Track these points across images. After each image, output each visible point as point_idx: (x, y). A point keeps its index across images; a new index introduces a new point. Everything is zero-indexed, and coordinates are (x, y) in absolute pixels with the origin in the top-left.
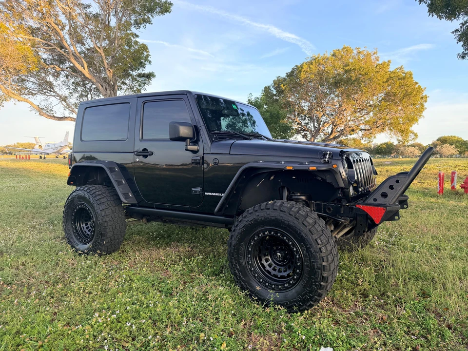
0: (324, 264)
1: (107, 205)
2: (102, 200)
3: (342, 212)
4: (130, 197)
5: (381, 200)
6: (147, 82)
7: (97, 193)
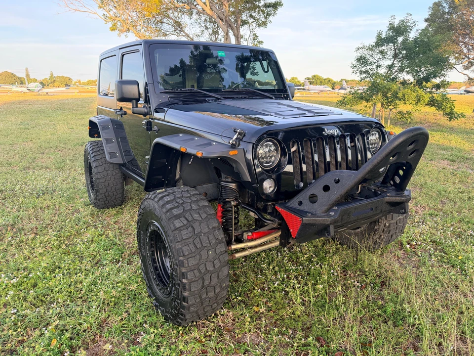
0: (184, 281)
1: (100, 162)
2: (97, 157)
3: (269, 211)
4: (117, 157)
5: (307, 206)
6: (273, 12)
7: (94, 150)
